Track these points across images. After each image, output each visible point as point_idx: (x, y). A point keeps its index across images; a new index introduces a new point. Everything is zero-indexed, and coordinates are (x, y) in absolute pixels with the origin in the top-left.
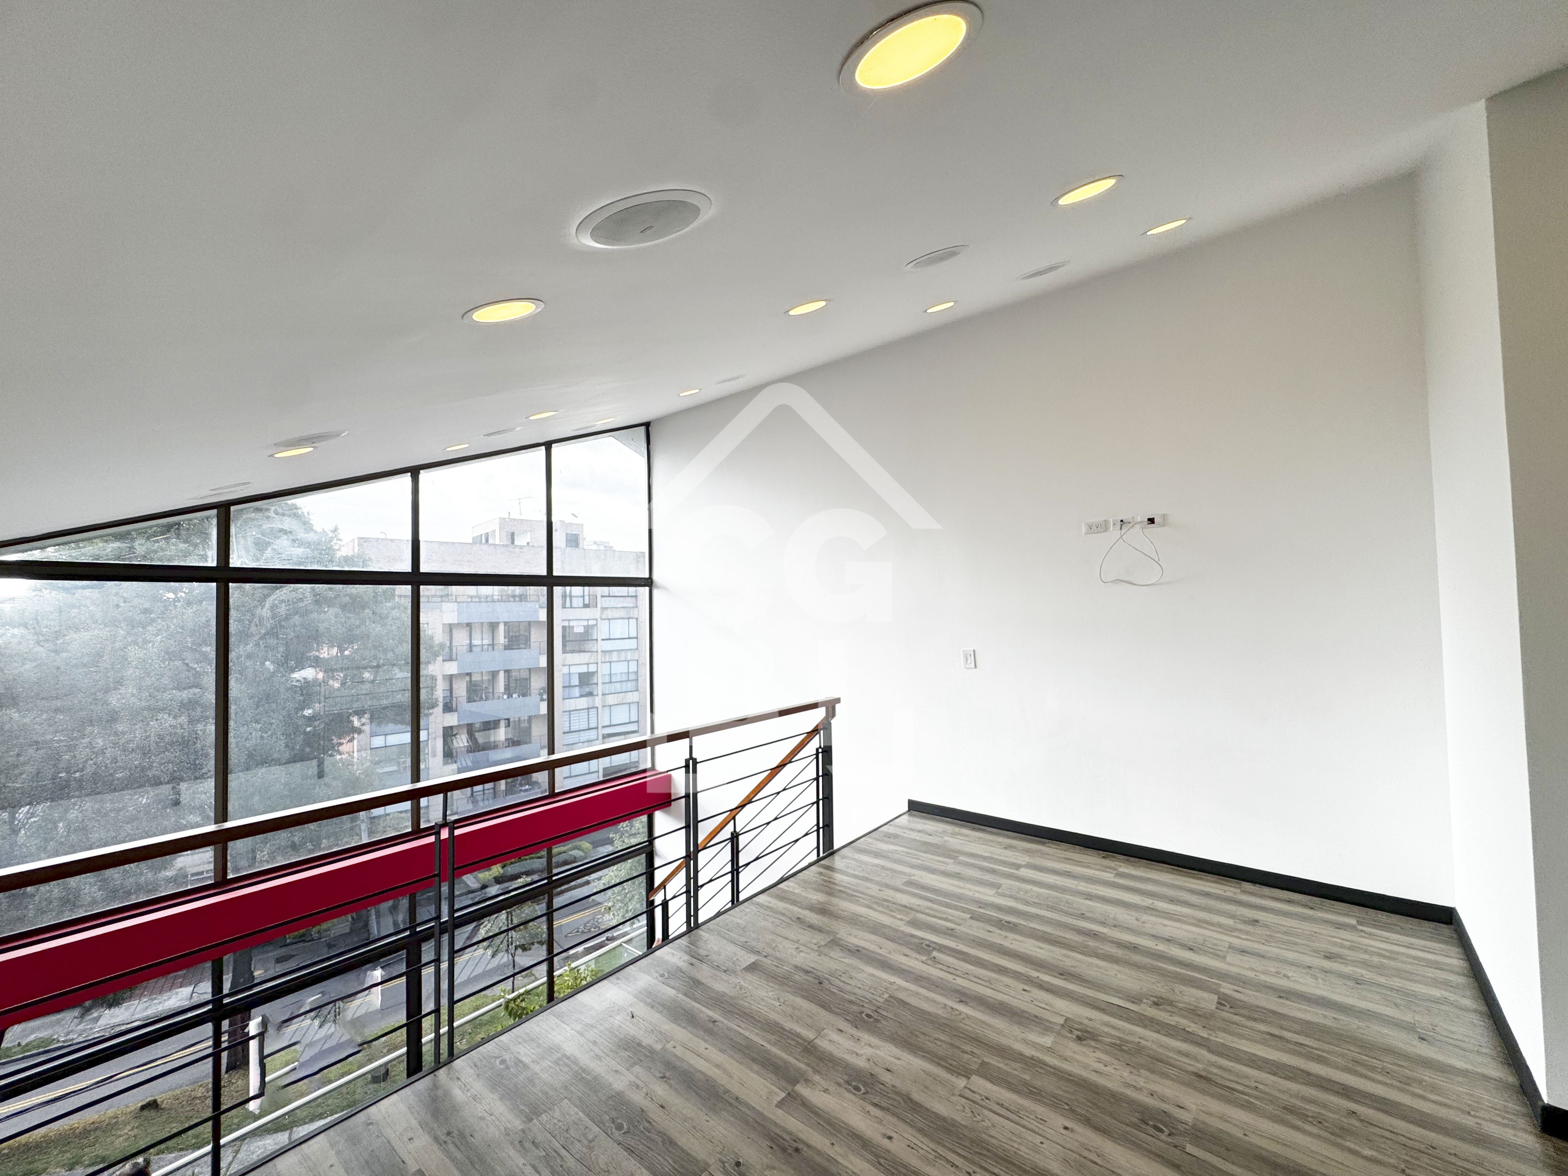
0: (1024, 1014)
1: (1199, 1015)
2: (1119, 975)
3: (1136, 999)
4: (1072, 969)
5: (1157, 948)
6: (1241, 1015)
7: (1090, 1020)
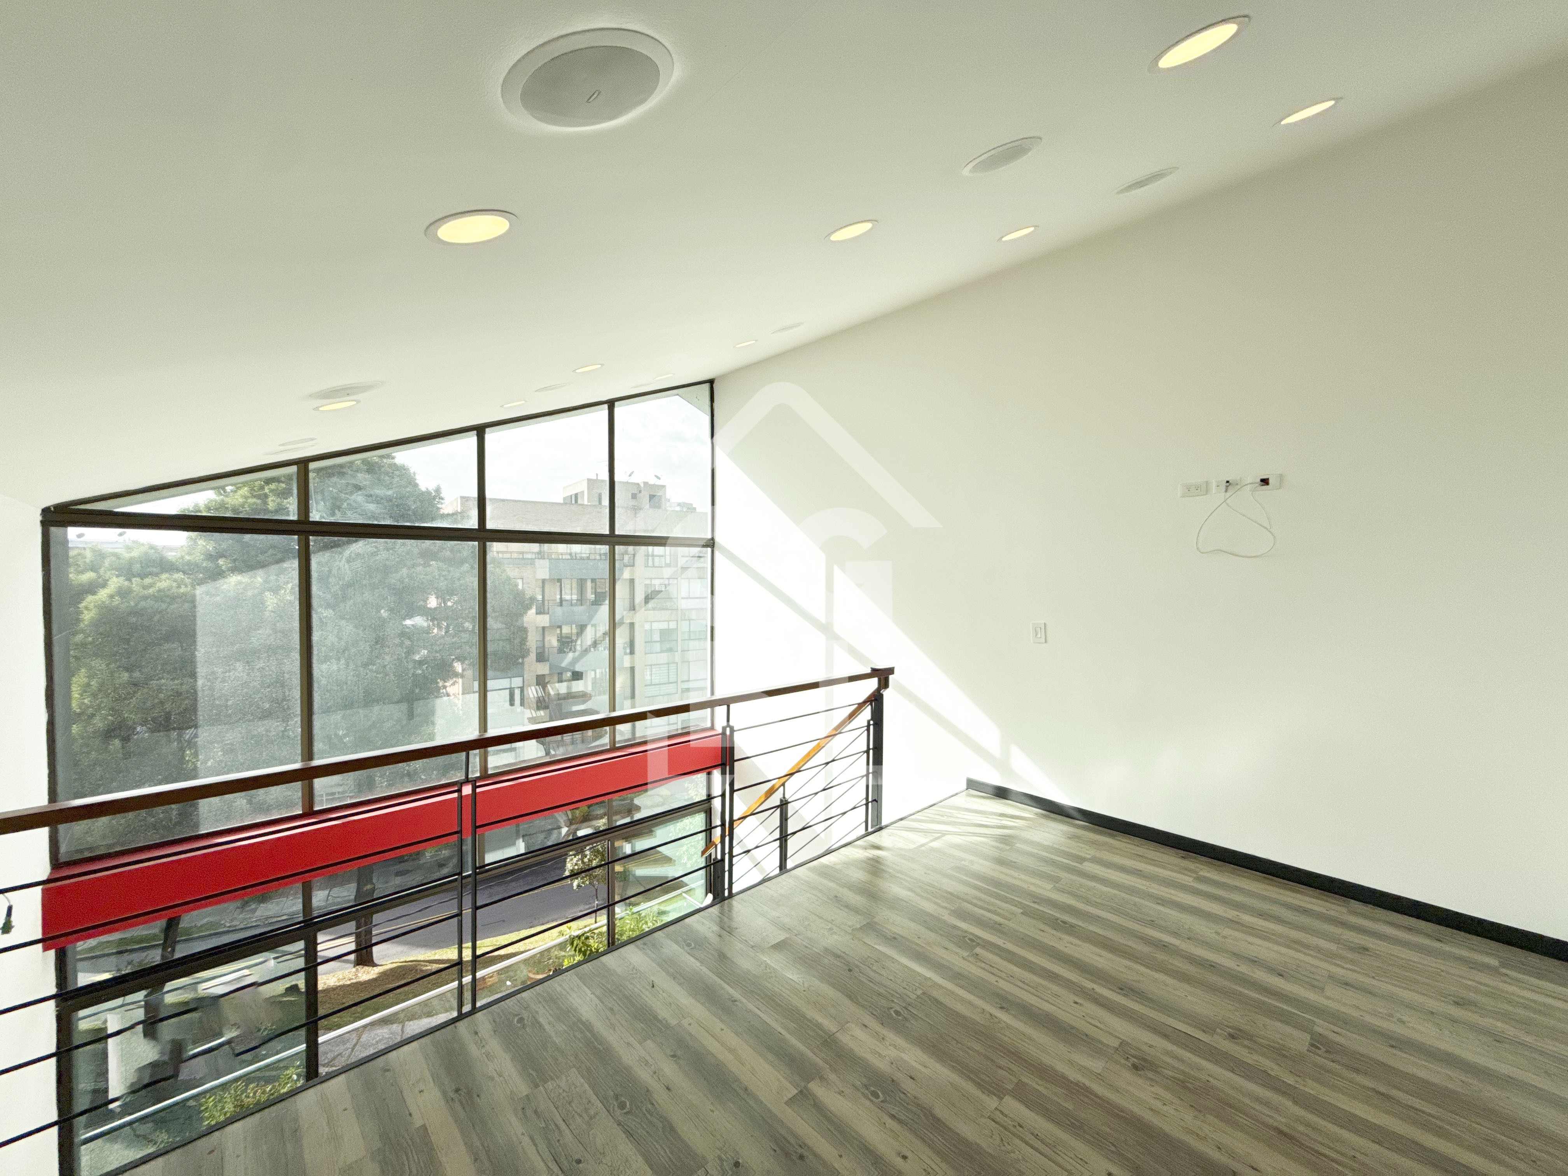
0: (1074, 1031)
1: (1285, 1056)
2: (1189, 998)
3: (1208, 1027)
4: (1135, 984)
5: (1241, 969)
6: (1339, 1063)
7: (1151, 1046)
